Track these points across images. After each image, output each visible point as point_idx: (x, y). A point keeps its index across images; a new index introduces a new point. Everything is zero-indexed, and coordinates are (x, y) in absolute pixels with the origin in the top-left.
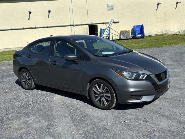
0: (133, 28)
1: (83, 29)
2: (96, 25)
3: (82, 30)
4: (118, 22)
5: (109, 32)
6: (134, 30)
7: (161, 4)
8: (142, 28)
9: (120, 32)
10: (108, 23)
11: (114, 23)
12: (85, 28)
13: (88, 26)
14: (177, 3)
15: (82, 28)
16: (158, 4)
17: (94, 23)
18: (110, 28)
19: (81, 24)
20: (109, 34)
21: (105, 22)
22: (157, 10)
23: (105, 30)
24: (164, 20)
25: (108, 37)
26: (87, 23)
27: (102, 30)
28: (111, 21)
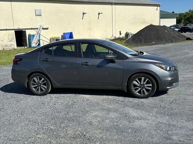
0: (63, 35)
1: (9, 35)
2: (23, 30)
3: (7, 36)
4: (47, 29)
5: (38, 38)
6: (64, 37)
7: (86, 13)
8: (71, 35)
9: (50, 39)
10: (37, 29)
11: (43, 29)
12: (10, 33)
13: (14, 31)
14: (99, 14)
15: (7, 33)
16: (84, 14)
17: (21, 28)
18: (40, 34)
19: (5, 29)
20: (39, 41)
21: (33, 27)
22: (83, 19)
23: (34, 36)
24: (90, 29)
25: (38, 44)
26: (13, 28)
27: (31, 36)
28: (40, 27)
